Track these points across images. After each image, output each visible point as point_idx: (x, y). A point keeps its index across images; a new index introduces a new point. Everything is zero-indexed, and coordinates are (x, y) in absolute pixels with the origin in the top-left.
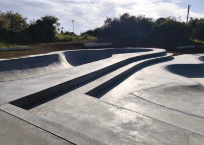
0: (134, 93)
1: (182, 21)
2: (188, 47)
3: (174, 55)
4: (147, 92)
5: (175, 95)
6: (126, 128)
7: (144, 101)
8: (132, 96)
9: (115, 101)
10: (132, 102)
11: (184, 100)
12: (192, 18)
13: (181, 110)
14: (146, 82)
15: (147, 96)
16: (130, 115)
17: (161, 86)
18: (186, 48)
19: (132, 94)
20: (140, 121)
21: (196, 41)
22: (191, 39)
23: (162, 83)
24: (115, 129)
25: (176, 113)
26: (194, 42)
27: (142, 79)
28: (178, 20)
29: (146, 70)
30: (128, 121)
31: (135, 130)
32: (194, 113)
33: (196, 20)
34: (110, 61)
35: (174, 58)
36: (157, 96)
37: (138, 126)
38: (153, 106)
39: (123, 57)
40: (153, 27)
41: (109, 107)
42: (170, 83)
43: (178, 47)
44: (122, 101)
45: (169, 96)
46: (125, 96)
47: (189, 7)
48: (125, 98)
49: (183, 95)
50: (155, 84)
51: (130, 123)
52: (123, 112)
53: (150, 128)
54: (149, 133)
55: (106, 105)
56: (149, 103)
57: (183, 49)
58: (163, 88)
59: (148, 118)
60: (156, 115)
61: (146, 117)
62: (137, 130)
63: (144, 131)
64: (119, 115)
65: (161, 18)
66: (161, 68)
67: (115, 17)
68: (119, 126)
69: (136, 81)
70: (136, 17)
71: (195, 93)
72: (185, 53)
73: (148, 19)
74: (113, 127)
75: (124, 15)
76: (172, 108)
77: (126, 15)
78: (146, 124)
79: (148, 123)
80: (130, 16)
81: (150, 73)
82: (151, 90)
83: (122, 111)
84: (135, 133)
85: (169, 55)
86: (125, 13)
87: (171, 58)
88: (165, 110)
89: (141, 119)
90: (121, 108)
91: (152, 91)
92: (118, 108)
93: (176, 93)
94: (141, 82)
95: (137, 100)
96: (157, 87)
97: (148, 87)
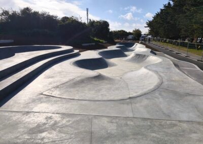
0: (44, 93)
1: (83, 22)
2: (90, 44)
3: (80, 52)
4: (58, 89)
5: (83, 87)
6: (34, 133)
7: (55, 99)
8: (42, 96)
9: (22, 106)
10: (41, 103)
11: (90, 90)
12: (90, 20)
13: (87, 99)
14: (56, 79)
15: (58, 93)
16: (38, 117)
17: (70, 80)
18: (89, 45)
19: (42, 94)
20: (49, 121)
21: (95, 39)
22: (92, 38)
23: (71, 78)
24: (20, 139)
25: (84, 102)
26: (94, 40)
27: (52, 77)
28: (80, 21)
29: (56, 67)
30: (36, 124)
31: (44, 132)
32: (96, 99)
33: (94, 21)
34: (11, 61)
35: (80, 54)
36: (68, 91)
37: (47, 126)
38: (64, 101)
39: (29, 55)
40: (58, 24)
41: (11, 116)
42: (78, 77)
43: (83, 45)
44: (30, 104)
45: (78, 88)
46: (34, 98)
47: (87, 10)
48: (34, 101)
49: (89, 86)
50: (65, 80)
51: (39, 126)
52: (30, 117)
53: (59, 125)
54: (58, 129)
55: (7, 114)
56: (60, 99)
57: (87, 46)
58: (72, 82)
59: (57, 115)
60: (67, 109)
61: (55, 115)
62: (46, 131)
63: (53, 129)
64: (25, 122)
65: (65, 17)
66: (70, 64)
67: (14, 10)
68: (25, 133)
69: (46, 80)
70: (40, 13)
71: (97, 82)
72: (89, 50)
73: (53, 16)
74: (17, 138)
75: (25, 9)
76: (80, 99)
77: (27, 9)
78: (56, 121)
79: (57, 120)
80: (33, 11)
81: (60, 70)
82: (61, 86)
83: (29, 115)
84: (44, 134)
85: (76, 51)
86: (26, 7)
87: (77, 55)
88: (75, 103)
89: (50, 118)
90: (28, 112)
91: (63, 87)
92: (24, 114)
93: (83, 85)
94: (51, 80)
95: (47, 99)
96: (67, 82)
97: (58, 84)
